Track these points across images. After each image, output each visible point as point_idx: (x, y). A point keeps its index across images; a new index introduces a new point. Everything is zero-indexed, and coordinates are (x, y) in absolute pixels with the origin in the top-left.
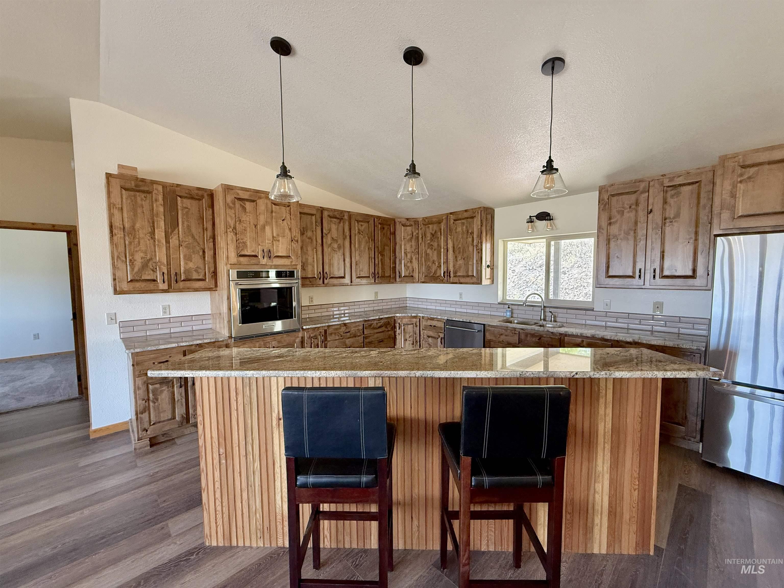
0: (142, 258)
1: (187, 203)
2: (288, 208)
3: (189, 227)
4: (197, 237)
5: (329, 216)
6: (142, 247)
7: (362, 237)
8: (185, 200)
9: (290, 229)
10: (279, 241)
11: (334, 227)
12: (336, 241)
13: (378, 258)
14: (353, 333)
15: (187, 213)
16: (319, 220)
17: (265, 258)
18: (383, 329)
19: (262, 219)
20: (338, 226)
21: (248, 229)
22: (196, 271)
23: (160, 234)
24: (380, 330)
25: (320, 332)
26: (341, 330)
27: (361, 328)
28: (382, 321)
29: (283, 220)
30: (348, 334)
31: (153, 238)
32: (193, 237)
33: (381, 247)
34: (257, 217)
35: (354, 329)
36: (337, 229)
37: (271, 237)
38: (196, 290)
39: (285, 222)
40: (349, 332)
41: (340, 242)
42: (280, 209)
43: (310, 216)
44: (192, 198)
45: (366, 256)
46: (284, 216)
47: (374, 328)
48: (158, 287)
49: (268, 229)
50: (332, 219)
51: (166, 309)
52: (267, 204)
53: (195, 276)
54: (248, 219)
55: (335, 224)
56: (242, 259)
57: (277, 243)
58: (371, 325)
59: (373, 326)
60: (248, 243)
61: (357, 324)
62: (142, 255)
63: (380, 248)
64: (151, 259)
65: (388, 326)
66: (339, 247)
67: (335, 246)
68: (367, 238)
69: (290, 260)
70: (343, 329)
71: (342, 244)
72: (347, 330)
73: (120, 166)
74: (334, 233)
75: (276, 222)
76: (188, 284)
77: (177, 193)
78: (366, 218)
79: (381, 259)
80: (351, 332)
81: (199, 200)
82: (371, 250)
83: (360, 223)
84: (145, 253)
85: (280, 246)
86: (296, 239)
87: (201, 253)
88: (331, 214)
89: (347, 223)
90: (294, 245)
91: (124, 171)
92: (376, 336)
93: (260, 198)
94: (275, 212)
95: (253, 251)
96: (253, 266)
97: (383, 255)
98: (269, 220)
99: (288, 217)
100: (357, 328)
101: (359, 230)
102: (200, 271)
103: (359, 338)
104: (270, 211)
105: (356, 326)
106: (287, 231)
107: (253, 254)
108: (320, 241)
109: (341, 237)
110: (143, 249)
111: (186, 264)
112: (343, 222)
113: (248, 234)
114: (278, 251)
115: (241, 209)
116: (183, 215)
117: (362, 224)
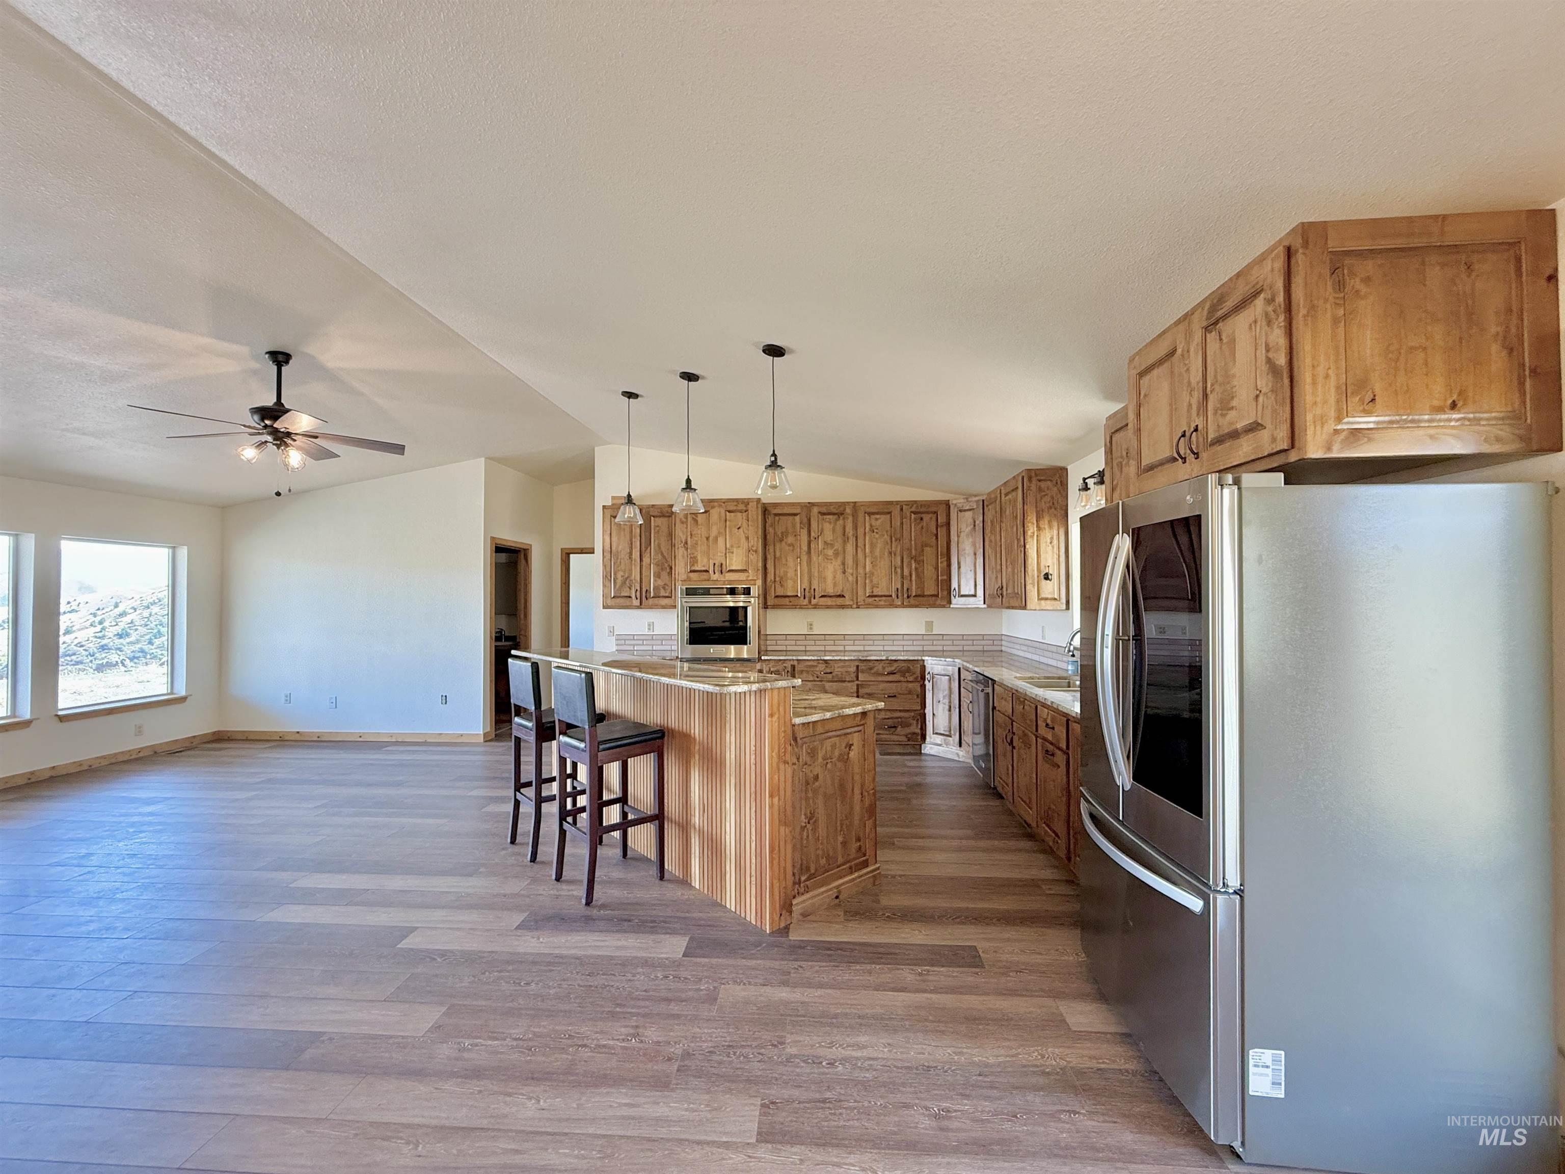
0: (622, 576)
1: (659, 521)
2: (745, 514)
3: (659, 545)
4: (665, 554)
5: (820, 513)
6: (623, 566)
7: (877, 536)
8: (657, 519)
9: (747, 538)
10: (733, 553)
11: (828, 527)
12: (832, 545)
13: (910, 565)
14: (837, 675)
15: (658, 531)
16: (805, 520)
17: (717, 574)
18: (896, 677)
19: (714, 531)
20: (835, 524)
21: (699, 543)
22: (664, 588)
23: (636, 554)
24: (891, 678)
25: (785, 667)
26: (817, 669)
27: (853, 669)
28: (896, 665)
29: (739, 528)
30: (830, 676)
31: (630, 558)
32: (662, 554)
33: (916, 550)
34: (709, 528)
35: (839, 670)
36: (834, 530)
37: (724, 549)
38: (664, 607)
39: (741, 530)
40: (831, 673)
41: (838, 546)
42: (735, 516)
43: (791, 518)
44: (664, 516)
45: (884, 564)
46: (740, 524)
47: (878, 674)
48: (632, 603)
49: (721, 541)
50: (825, 517)
51: (651, 626)
52: (720, 512)
53: (663, 593)
54: (699, 532)
55: (830, 523)
56: (692, 575)
57: (731, 554)
58: (871, 669)
59: (875, 669)
60: (699, 558)
61: (847, 663)
62: (622, 573)
63: (913, 551)
64: (628, 577)
65: (907, 674)
66: (836, 554)
67: (830, 552)
68: (886, 536)
69: (746, 574)
70: (822, 667)
71: (840, 549)
72: (829, 671)
73: (613, 498)
74: (828, 535)
75: (730, 532)
76: (656, 601)
77: (651, 514)
78: (885, 508)
79: (916, 569)
80: (833, 674)
81: (669, 517)
82: (895, 555)
83: (873, 517)
84: (624, 572)
85: (734, 559)
86: (754, 549)
87: (668, 570)
88: (824, 510)
89: (851, 518)
90: (753, 557)
91: (615, 502)
92: (882, 686)
93: (713, 507)
94: (729, 521)
95: (704, 566)
96: (704, 583)
97: (920, 562)
98: (722, 530)
99: (745, 525)
100: (845, 669)
101: (871, 526)
102: (667, 587)
103: (849, 684)
104: (723, 518)
105: (843, 667)
106: (743, 540)
107: (704, 569)
108: (805, 548)
109: (840, 540)
110: (623, 568)
111: (655, 581)
112: (844, 519)
113: (699, 548)
114: (731, 564)
115: (693, 522)
116: (655, 533)
117: (878, 516)
